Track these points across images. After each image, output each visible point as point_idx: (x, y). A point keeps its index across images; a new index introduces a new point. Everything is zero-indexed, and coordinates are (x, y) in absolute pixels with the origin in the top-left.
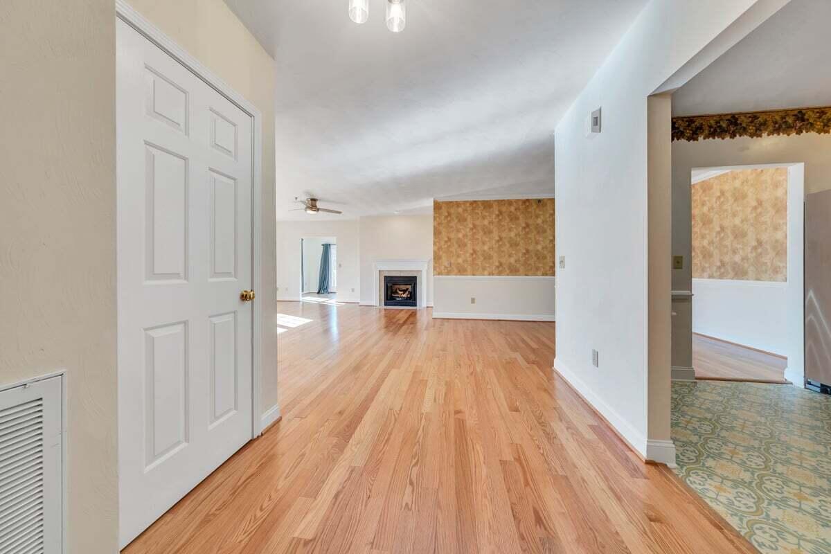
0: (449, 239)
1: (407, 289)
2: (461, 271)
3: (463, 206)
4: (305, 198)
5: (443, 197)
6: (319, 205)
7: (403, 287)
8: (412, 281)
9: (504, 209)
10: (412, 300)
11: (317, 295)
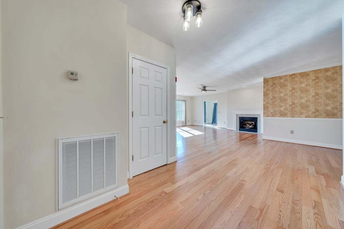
0: (274, 97)
1: (252, 124)
2: (283, 114)
3: (284, 78)
4: (201, 87)
5: (269, 76)
6: (207, 89)
7: (250, 123)
8: (255, 120)
9: (320, 75)
10: (255, 128)
11: (212, 124)
